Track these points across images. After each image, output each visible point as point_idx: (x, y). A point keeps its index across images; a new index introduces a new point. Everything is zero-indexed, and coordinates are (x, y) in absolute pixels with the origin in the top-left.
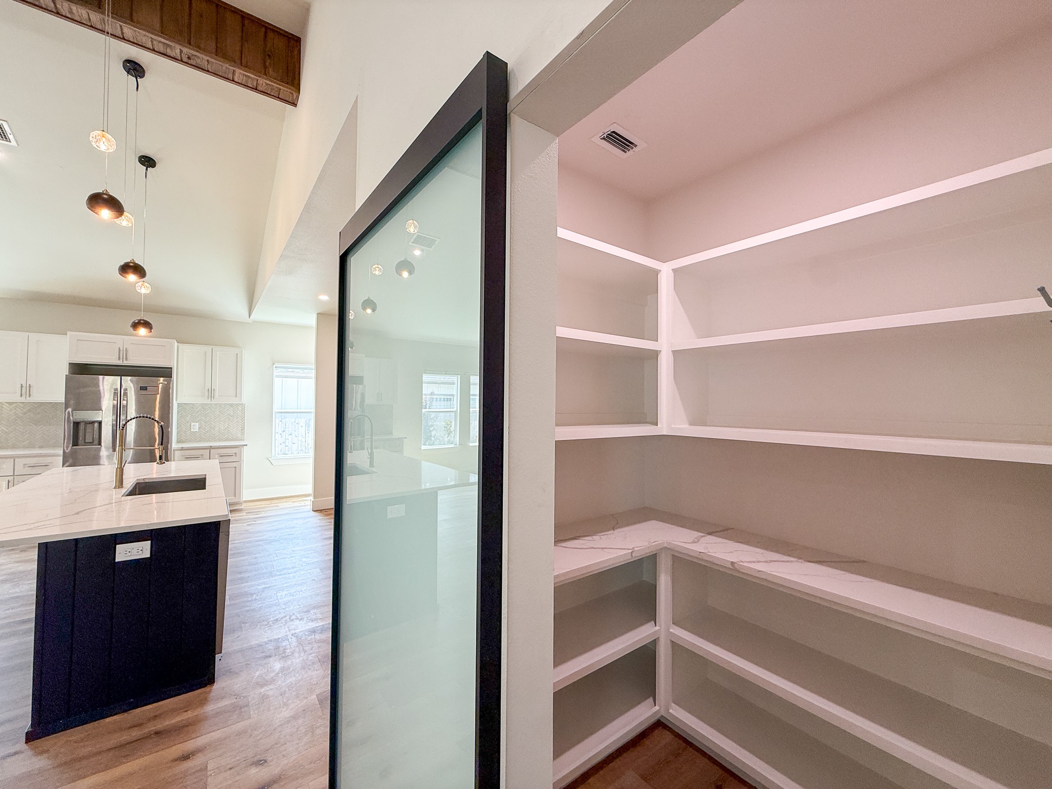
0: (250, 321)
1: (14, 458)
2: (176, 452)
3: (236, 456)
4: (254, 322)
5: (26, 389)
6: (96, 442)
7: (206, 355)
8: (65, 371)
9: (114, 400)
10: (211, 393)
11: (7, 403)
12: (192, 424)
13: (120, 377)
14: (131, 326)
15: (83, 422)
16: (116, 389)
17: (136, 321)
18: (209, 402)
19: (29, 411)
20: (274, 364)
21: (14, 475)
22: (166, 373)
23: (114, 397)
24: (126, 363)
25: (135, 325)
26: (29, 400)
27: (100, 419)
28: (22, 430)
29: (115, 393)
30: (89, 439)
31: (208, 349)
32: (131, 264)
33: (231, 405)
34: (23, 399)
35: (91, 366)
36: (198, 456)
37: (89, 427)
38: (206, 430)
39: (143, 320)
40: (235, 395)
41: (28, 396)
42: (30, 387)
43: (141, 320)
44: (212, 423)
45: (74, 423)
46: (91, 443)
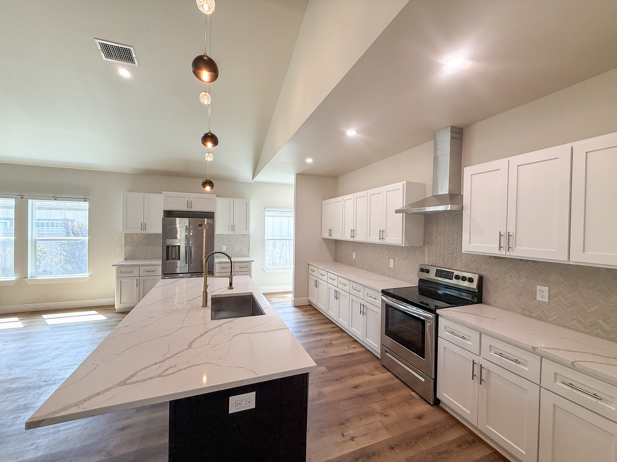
0: (252, 181)
1: (139, 266)
2: (217, 264)
3: (248, 268)
4: (255, 182)
5: (144, 226)
6: (177, 258)
7: (230, 204)
8: (161, 215)
9: (186, 232)
10: (233, 228)
11: (135, 234)
12: (223, 246)
13: (188, 219)
14: (202, 185)
15: (171, 246)
16: (187, 226)
17: (205, 181)
18: (232, 233)
19: (145, 238)
20: (265, 209)
21: (139, 276)
22: (211, 216)
23: (186, 231)
24: (191, 210)
25: (204, 184)
26: (145, 232)
27: (179, 244)
28: (142, 249)
29: (186, 228)
30: (174, 257)
31: (231, 200)
32: (209, 134)
33: (243, 235)
34: (142, 232)
35: (174, 212)
36: (228, 267)
37: (174, 248)
38: (230, 250)
39: (208, 180)
40: (246, 229)
41: (144, 230)
42: (145, 224)
43: (207, 180)
44: (233, 245)
45: (167, 246)
46: (175, 259)
